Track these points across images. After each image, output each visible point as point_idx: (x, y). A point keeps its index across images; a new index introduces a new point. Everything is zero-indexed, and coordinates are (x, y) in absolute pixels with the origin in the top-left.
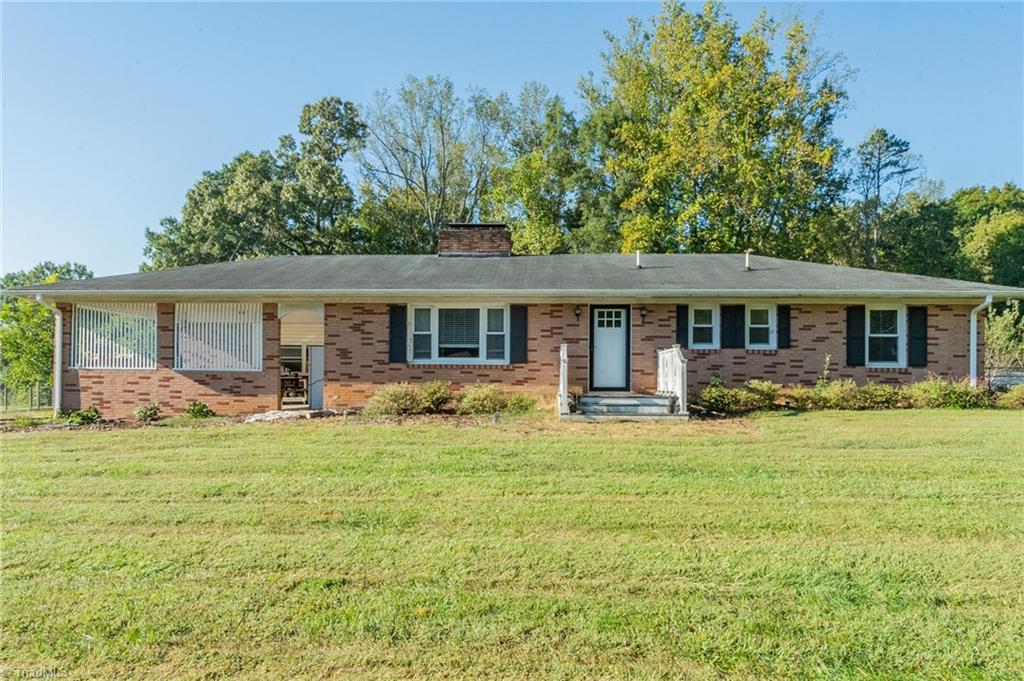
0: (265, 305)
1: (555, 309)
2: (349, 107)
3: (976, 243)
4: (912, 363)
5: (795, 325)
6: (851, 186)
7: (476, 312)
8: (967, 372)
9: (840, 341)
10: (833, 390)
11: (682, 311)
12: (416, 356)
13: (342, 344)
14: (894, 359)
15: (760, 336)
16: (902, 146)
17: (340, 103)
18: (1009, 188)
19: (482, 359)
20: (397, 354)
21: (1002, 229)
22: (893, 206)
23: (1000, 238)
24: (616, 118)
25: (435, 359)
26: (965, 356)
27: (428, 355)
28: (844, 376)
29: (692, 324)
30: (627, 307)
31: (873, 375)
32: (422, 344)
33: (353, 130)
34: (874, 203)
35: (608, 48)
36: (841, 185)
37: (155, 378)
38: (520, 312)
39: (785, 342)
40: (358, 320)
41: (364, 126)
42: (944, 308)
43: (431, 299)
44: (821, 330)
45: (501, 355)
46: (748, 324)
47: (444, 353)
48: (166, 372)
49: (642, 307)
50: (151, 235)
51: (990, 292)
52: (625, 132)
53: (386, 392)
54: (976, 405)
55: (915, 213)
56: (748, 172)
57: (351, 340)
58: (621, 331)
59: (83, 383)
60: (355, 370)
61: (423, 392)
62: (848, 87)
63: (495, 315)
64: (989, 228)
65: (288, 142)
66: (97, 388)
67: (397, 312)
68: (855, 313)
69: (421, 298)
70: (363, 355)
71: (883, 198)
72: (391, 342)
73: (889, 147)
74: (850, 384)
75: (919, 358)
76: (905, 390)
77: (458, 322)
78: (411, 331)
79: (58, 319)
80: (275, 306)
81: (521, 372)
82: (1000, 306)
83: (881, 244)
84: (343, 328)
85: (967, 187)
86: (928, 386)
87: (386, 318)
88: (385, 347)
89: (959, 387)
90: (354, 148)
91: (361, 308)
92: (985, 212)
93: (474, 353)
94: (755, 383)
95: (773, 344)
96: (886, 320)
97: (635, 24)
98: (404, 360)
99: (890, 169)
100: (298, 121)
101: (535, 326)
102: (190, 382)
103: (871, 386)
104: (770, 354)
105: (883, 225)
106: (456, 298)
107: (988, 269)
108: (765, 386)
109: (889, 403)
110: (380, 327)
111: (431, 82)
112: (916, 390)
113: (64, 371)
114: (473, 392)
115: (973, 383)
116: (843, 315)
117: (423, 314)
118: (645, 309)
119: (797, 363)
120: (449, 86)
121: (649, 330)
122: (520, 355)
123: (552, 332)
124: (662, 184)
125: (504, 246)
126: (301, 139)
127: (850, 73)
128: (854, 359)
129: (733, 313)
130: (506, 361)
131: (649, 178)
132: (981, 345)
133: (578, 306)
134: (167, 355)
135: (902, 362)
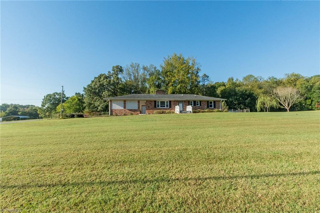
0: (138, 101)
1: (174, 101)
2: (121, 67)
3: (218, 91)
4: (214, 107)
5: (202, 103)
6: (201, 82)
7: (164, 102)
8: (220, 108)
9: (206, 105)
10: (206, 110)
11: (189, 101)
12: (158, 107)
13: (148, 106)
14: (212, 107)
15: (198, 104)
16: (208, 77)
17: (119, 66)
18: (223, 82)
19: (166, 107)
20: (155, 107)
21: (222, 89)
22: (207, 86)
23: (222, 91)
24: (167, 71)
25: (160, 107)
26: (219, 107)
27: (159, 107)
28: (207, 109)
29: (190, 103)
30: (183, 101)
31: (210, 109)
32: (158, 105)
33: (121, 70)
34: (204, 85)
35: (164, 60)
36: (199, 82)
37: (123, 110)
38: (170, 102)
39: (200, 105)
40: (150, 103)
41: (123, 70)
42: (217, 101)
43: (159, 100)
44: (204, 104)
45: (168, 107)
46: (196, 103)
47: (161, 107)
48: (125, 109)
49: (184, 101)
50: (84, 88)
51: (222, 99)
52: (168, 73)
53: (155, 111)
54: (221, 112)
55: (210, 87)
56: (187, 80)
57: (150, 105)
58: (182, 104)
59: (113, 111)
60: (150, 109)
61: (161, 111)
62: (201, 68)
63: (167, 102)
64: (220, 89)
65: (109, 72)
66: (115, 111)
67: (155, 102)
68: (208, 102)
69: (158, 100)
70: (151, 107)
71: (205, 84)
72: (155, 105)
73: (206, 76)
74: (208, 110)
75: (215, 107)
76: (213, 110)
77: (163, 103)
78: (157, 104)
79: (110, 102)
80: (139, 101)
81: (171, 109)
82: (223, 101)
83: (205, 91)
84: (149, 104)
85: (217, 82)
86: (216, 110)
87: (154, 102)
88: (154, 106)
89: (219, 110)
90: (121, 74)
91: (151, 101)
92: (219, 86)
93: (165, 107)
94: (198, 110)
95: (199, 105)
96: (211, 103)
97: (169, 56)
98: (156, 107)
99: (206, 80)
100: (112, 69)
101: (172, 103)
102: (128, 110)
103: (210, 110)
104: (199, 106)
105: (205, 88)
106: (162, 100)
107: (220, 95)
108: (199, 110)
109: (212, 112)
110: (153, 103)
111: (136, 64)
112: (215, 110)
113: (111, 109)
114: (167, 111)
115: (220, 109)
116: (206, 102)
117: (158, 102)
118: (185, 101)
119: (202, 108)
120: (139, 65)
121: (185, 104)
122: (170, 107)
123: (174, 104)
124: (174, 82)
125: (164, 93)
126: (112, 72)
127: (201, 66)
128: (208, 107)
129: (195, 102)
130: (169, 107)
131: (172, 81)
132: (221, 105)
133: (177, 101)
134: (125, 107)
135: (213, 107)
